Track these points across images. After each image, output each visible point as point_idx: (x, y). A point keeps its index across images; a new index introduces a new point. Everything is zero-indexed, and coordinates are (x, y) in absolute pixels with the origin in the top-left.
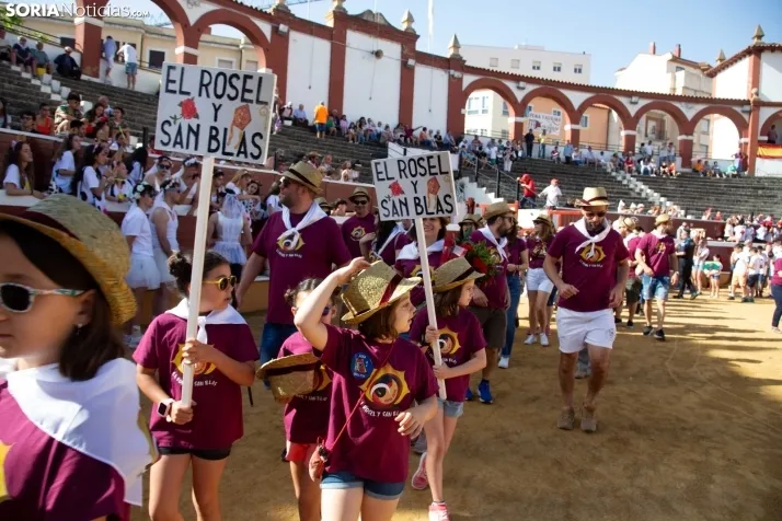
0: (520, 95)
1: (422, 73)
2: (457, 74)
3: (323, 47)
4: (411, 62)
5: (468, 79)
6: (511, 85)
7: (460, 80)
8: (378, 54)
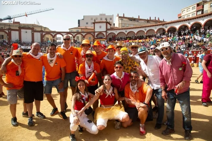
0: (53, 35)
1: (35, 34)
2: (42, 33)
3: (17, 33)
4: (33, 32)
5: (44, 33)
6: (52, 33)
7: (42, 34)
8: (26, 32)
